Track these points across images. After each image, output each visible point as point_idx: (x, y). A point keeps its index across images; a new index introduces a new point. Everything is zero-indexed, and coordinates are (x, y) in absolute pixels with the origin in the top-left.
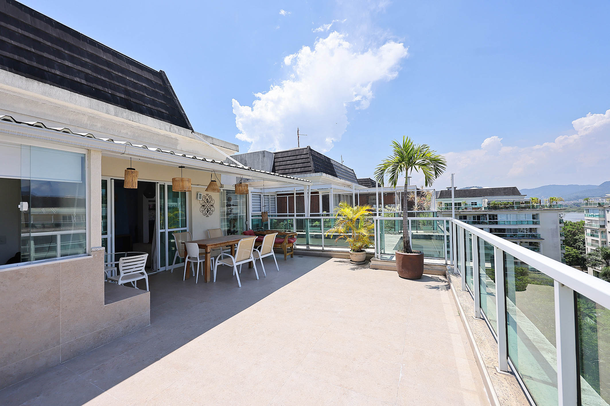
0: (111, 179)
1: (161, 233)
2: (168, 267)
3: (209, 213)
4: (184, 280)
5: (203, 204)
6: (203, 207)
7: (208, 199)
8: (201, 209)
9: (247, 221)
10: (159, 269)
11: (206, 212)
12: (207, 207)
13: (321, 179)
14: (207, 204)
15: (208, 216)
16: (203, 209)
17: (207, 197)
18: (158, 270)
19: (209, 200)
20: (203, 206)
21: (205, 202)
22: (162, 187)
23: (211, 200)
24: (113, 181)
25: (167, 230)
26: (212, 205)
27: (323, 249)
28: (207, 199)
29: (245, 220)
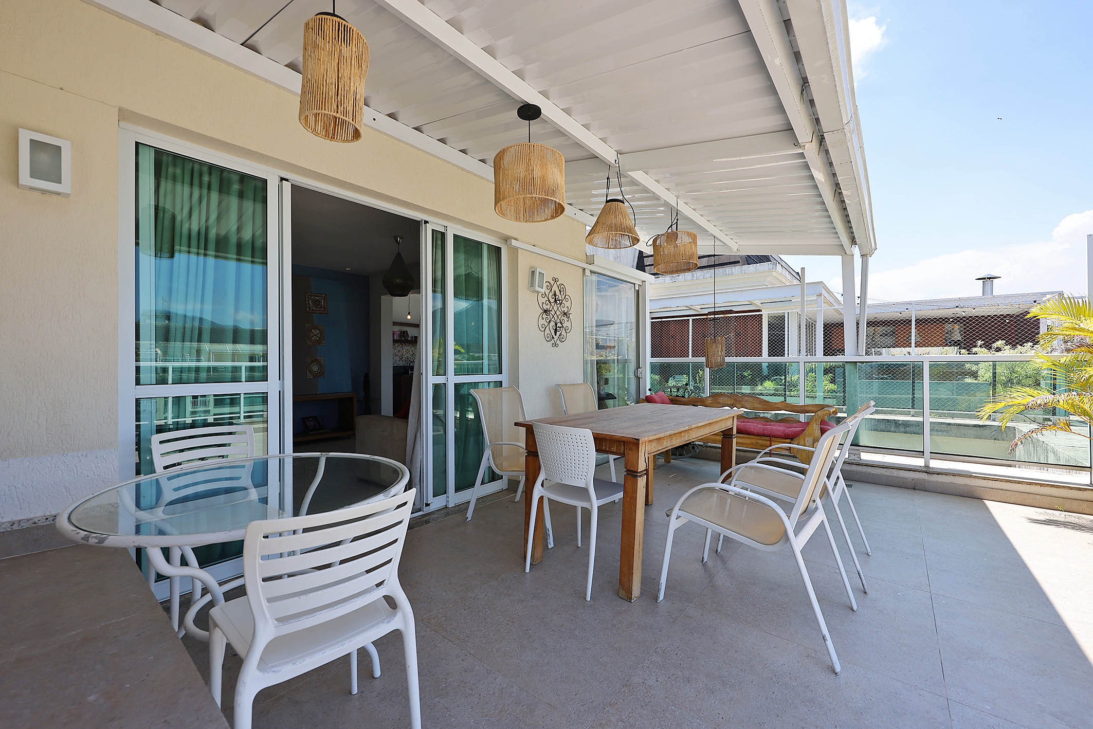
0: (282, 179)
1: (437, 387)
2: (454, 498)
3: (558, 333)
4: (528, 571)
5: (545, 307)
6: (544, 316)
7: (558, 293)
8: (542, 322)
9: (638, 367)
10: (429, 505)
11: (553, 332)
12: (555, 316)
13: (768, 279)
14: (555, 308)
15: (555, 345)
16: (544, 322)
17: (555, 288)
18: (427, 505)
19: (560, 296)
20: (545, 311)
21: (549, 301)
22: (439, 238)
23: (563, 297)
24: (287, 186)
25: (452, 379)
26: (565, 314)
27: (927, 466)
28: (555, 295)
29: (632, 366)
